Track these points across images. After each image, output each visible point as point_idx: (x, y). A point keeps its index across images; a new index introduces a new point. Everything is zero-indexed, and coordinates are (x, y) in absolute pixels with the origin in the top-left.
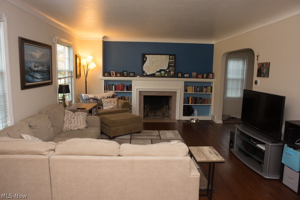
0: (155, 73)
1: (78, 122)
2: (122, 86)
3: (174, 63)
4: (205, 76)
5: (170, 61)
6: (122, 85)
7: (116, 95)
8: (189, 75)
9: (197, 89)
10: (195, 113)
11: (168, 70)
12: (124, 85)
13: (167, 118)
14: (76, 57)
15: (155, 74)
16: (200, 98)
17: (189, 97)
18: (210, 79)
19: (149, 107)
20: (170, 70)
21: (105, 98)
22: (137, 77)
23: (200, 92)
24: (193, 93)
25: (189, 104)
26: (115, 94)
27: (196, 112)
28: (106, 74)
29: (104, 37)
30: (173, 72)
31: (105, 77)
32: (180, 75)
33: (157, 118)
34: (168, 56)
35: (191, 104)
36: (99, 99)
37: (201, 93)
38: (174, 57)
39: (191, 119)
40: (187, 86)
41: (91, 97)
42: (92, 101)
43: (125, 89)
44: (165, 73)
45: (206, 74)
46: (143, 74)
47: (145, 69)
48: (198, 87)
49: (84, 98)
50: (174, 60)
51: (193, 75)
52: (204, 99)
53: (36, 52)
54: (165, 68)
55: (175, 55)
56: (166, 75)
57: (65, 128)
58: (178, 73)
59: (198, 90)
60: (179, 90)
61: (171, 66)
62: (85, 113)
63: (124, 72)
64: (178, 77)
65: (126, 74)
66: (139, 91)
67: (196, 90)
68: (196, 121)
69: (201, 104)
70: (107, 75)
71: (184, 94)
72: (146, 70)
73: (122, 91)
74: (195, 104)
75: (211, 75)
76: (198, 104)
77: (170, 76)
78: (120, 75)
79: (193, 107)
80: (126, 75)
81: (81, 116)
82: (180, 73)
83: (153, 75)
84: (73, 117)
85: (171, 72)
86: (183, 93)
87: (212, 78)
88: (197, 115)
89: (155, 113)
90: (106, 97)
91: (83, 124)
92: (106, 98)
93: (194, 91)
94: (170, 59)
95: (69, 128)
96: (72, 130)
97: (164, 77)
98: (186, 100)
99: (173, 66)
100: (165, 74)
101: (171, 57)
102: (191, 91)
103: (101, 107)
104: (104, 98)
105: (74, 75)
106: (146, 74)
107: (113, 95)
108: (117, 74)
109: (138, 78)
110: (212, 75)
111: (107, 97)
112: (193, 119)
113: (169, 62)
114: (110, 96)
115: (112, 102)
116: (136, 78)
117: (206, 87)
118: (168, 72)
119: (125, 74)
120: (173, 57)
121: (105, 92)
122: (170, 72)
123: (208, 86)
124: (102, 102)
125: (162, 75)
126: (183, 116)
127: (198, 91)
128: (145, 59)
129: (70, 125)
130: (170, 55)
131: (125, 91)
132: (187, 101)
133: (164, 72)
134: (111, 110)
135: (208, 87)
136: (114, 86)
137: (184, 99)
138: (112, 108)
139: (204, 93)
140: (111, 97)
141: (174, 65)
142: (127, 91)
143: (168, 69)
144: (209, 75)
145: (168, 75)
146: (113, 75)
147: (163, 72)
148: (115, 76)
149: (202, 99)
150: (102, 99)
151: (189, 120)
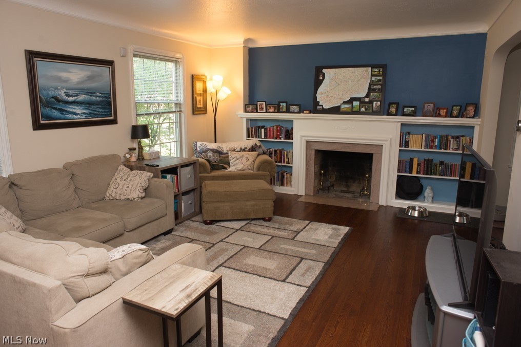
0: (339, 105)
1: (127, 187)
2: (277, 131)
3: (381, 83)
4: (455, 112)
5: (373, 79)
6: (277, 127)
7: (260, 146)
8: (413, 109)
9: (433, 141)
10: (426, 194)
11: (367, 100)
12: (280, 129)
13: (365, 198)
14: (193, 78)
15: (339, 107)
16: (442, 163)
17: (413, 159)
18: (467, 117)
19: (336, 173)
20: (371, 99)
21: (236, 150)
22: (303, 113)
23: (440, 149)
24: (423, 149)
25: (412, 173)
26: (258, 144)
27: (428, 193)
28: (249, 107)
29: (247, 41)
30: (379, 103)
31: (246, 112)
32: (393, 110)
33: (342, 197)
34: (370, 68)
35: (417, 173)
36: (225, 151)
37: (442, 151)
38: (381, 70)
39: (409, 208)
40: (409, 133)
41: (212, 148)
42: (211, 154)
43: (283, 135)
44: (361, 105)
45: (459, 107)
46: (315, 108)
47: (319, 97)
48: (435, 137)
49: (198, 149)
50: (381, 78)
51: (426, 109)
52: (452, 165)
53: (70, 72)
54: (362, 94)
55: (384, 67)
56: (363, 109)
57: (108, 195)
58: (390, 104)
59: (436, 144)
60: (389, 142)
61: (374, 90)
62: (149, 174)
63: (281, 104)
64: (389, 114)
65: (285, 108)
66: (307, 141)
67: (430, 143)
68: (420, 213)
69: (441, 176)
70: (251, 109)
71: (400, 150)
72: (322, 98)
73: (276, 139)
74: (427, 174)
75: (471, 109)
76: (436, 175)
77: (370, 111)
78: (275, 109)
79: (422, 182)
80: (284, 110)
81: (138, 177)
82: (394, 106)
83: (335, 110)
84: (124, 178)
85: (375, 103)
86: (398, 148)
87: (473, 117)
88: (430, 199)
89: (347, 186)
90: (238, 149)
91: (136, 191)
92: (238, 151)
93: (426, 146)
94: (372, 75)
95: (113, 195)
96: (117, 198)
97: (358, 113)
98: (404, 164)
99: (379, 89)
100: (360, 107)
101: (377, 70)
102: (417, 144)
103: (226, 166)
104: (234, 151)
105: (187, 108)
106: (321, 107)
107: (253, 146)
108: (268, 108)
109: (306, 115)
110: (473, 110)
111: (241, 149)
112: (414, 208)
113: (372, 81)
114: (245, 148)
115: (244, 159)
116: (301, 114)
117: (457, 138)
118: (367, 103)
119: (282, 108)
120: (379, 71)
121: (247, 140)
122: (371, 102)
123: (463, 136)
124: (228, 157)
125: (354, 109)
126: (396, 199)
127: (436, 146)
128: (321, 78)
129: (115, 190)
130: (373, 67)
131: (283, 140)
132: (408, 166)
133: (358, 103)
134: (239, 172)
135: (462, 138)
136: (263, 130)
137: (400, 162)
138: (241, 170)
139: (451, 151)
140: (248, 149)
141: (380, 87)
142: (285, 139)
143: (368, 96)
144: (465, 110)
145: (366, 109)
146: (262, 109)
147: (356, 104)
148: (265, 111)
149: (446, 165)
150: (229, 152)
151: (405, 209)
